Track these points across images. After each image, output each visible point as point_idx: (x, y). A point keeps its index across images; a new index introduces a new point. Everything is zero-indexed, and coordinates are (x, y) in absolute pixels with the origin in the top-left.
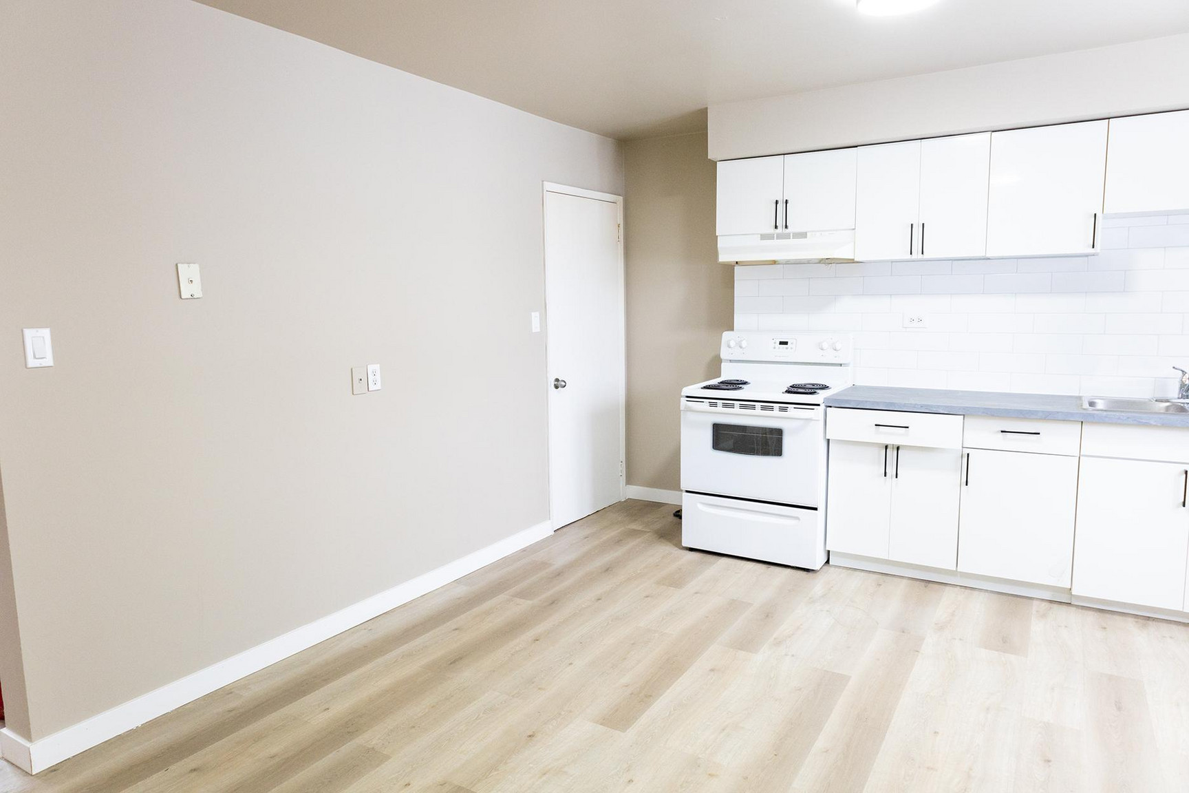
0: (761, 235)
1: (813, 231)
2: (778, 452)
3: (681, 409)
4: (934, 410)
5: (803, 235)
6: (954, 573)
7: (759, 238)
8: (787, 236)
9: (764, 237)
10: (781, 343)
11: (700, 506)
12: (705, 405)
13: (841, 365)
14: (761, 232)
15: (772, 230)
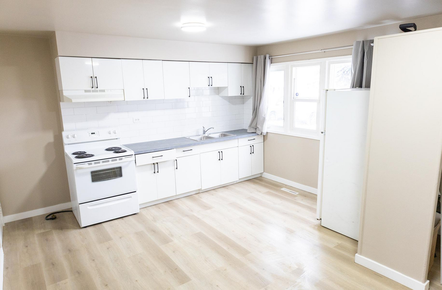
0: (85, 90)
1: (108, 90)
2: (121, 175)
3: (74, 169)
4: (168, 149)
5: (104, 91)
6: (176, 196)
7: (84, 92)
8: (97, 91)
9: (86, 91)
10: (92, 133)
11: (88, 207)
12: (86, 165)
13: (117, 139)
14: (85, 89)
15: (90, 89)
